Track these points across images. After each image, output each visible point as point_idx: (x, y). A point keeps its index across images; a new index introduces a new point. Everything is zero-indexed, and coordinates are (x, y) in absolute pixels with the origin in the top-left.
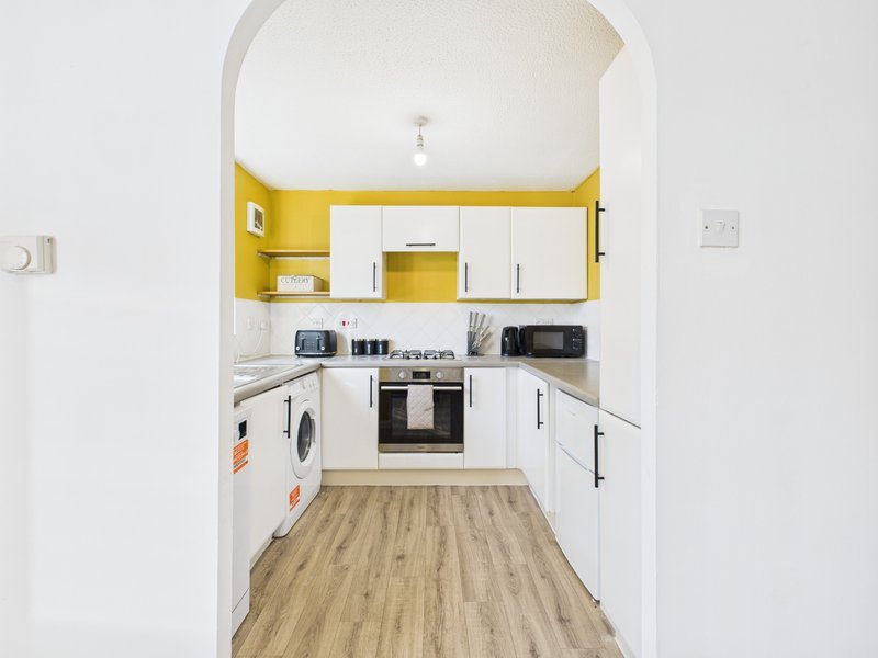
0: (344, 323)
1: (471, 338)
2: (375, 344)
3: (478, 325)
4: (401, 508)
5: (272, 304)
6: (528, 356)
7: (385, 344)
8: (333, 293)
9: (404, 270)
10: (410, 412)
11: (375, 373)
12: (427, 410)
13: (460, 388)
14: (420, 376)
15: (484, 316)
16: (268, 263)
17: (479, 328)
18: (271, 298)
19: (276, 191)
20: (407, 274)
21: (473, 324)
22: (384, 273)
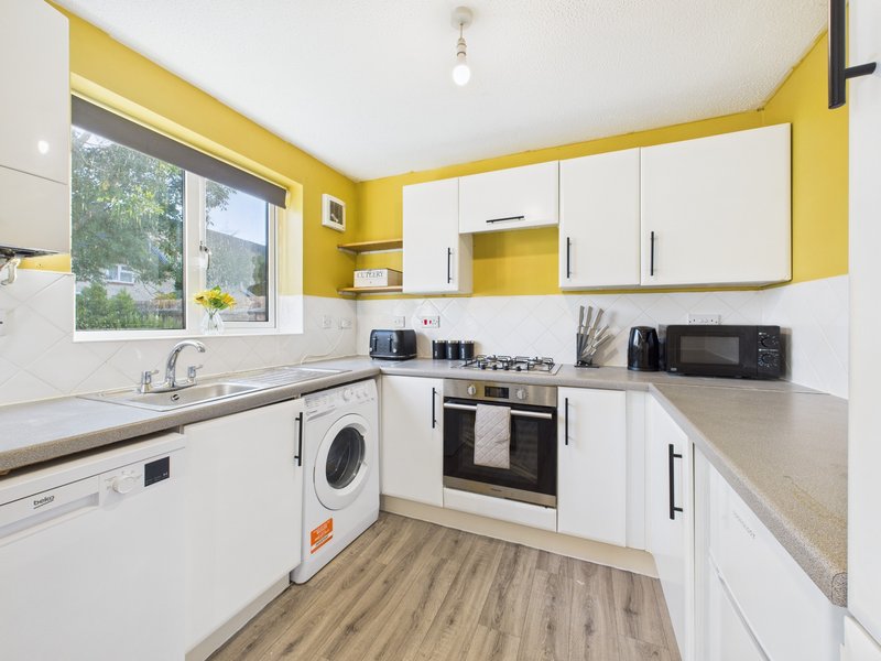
0: (426, 322)
1: (582, 341)
2: (457, 346)
3: (592, 325)
4: (458, 574)
5: (359, 302)
6: (670, 372)
7: (470, 347)
8: (406, 288)
10: (478, 443)
11: (440, 385)
12: (499, 442)
13: (549, 416)
14: (495, 394)
15: (602, 311)
16: (354, 259)
17: (594, 329)
18: (358, 295)
19: (362, 183)
20: (497, 260)
21: (584, 324)
22: (470, 261)
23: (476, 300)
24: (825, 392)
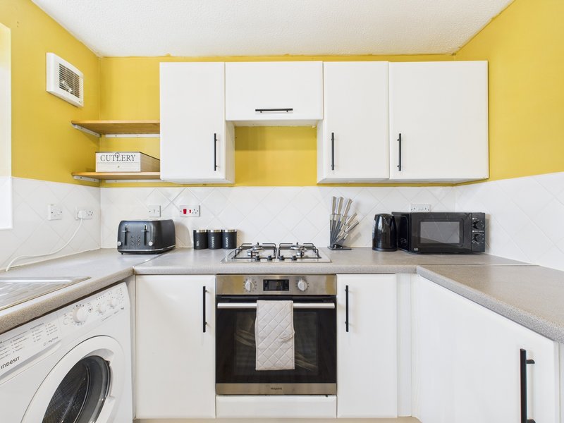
0: (185, 211)
1: (335, 228)
2: (220, 235)
3: (343, 212)
5: (103, 190)
6: (415, 252)
7: (233, 235)
8: (164, 174)
9: (255, 148)
10: (260, 345)
11: (210, 282)
12: (284, 342)
13: (331, 305)
14: (274, 287)
15: (350, 201)
16: (97, 141)
17: (345, 217)
18: (101, 181)
20: (259, 153)
21: (336, 212)
22: (233, 152)
23: (238, 190)
24: (533, 264)
